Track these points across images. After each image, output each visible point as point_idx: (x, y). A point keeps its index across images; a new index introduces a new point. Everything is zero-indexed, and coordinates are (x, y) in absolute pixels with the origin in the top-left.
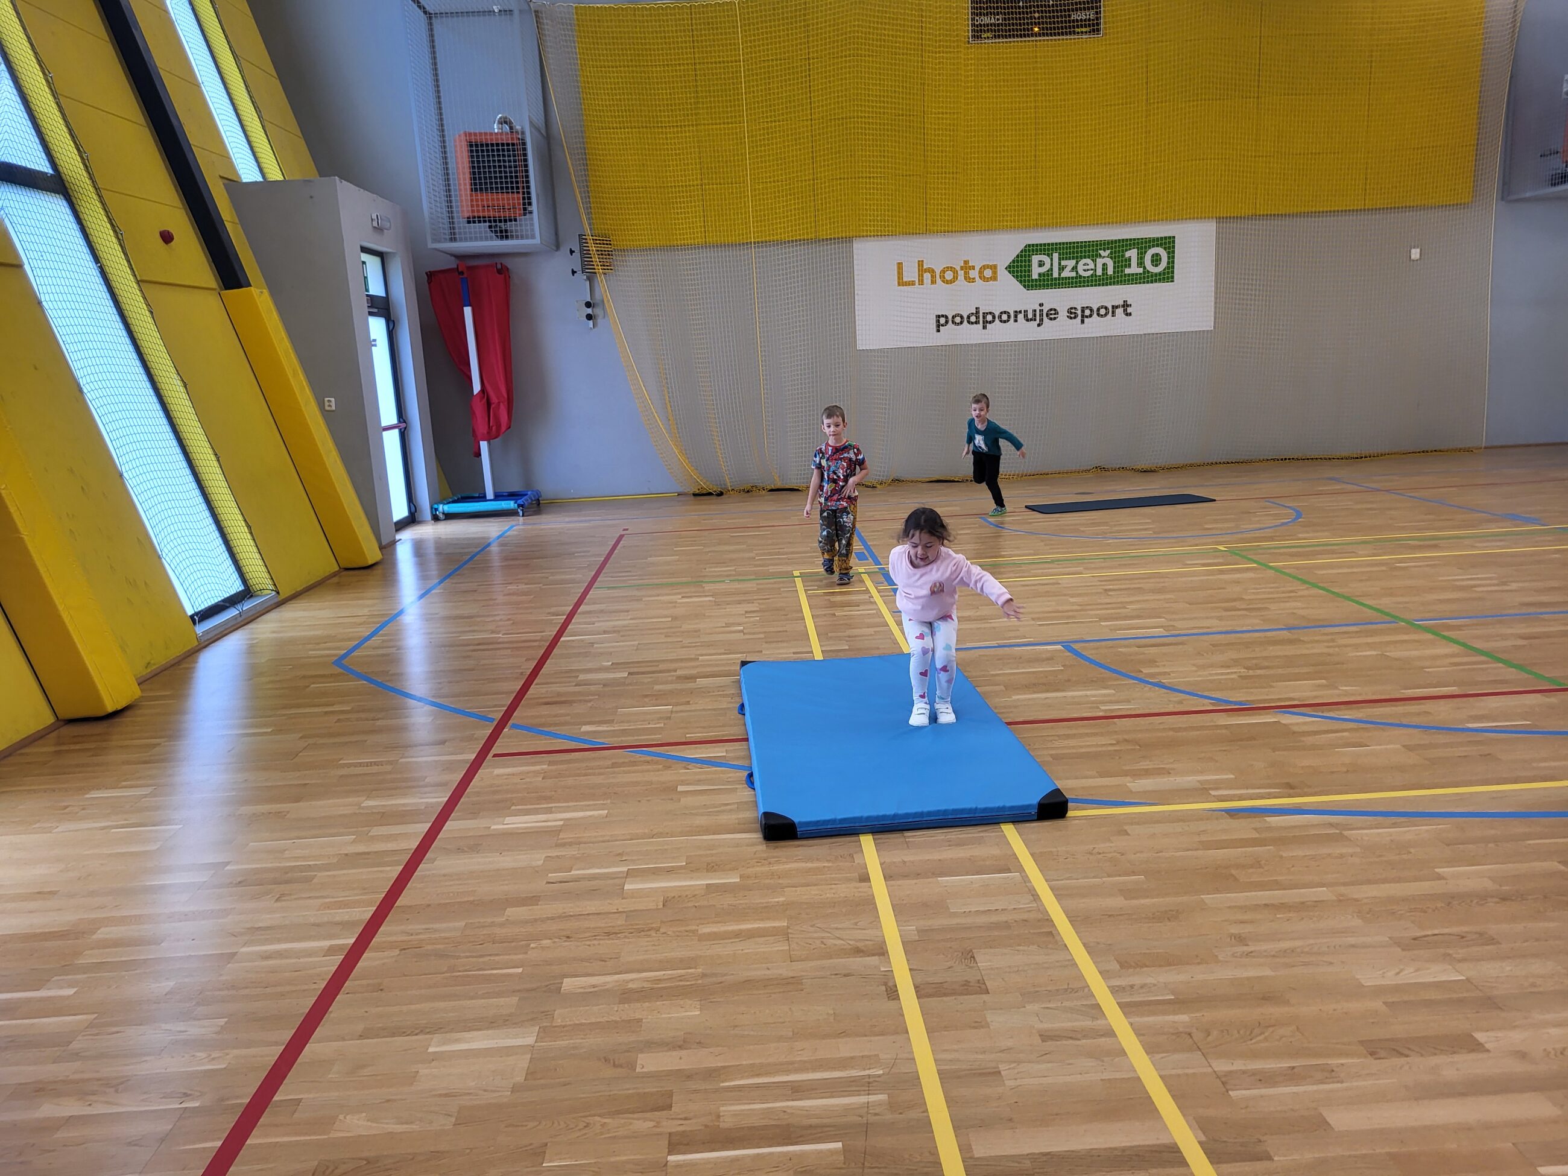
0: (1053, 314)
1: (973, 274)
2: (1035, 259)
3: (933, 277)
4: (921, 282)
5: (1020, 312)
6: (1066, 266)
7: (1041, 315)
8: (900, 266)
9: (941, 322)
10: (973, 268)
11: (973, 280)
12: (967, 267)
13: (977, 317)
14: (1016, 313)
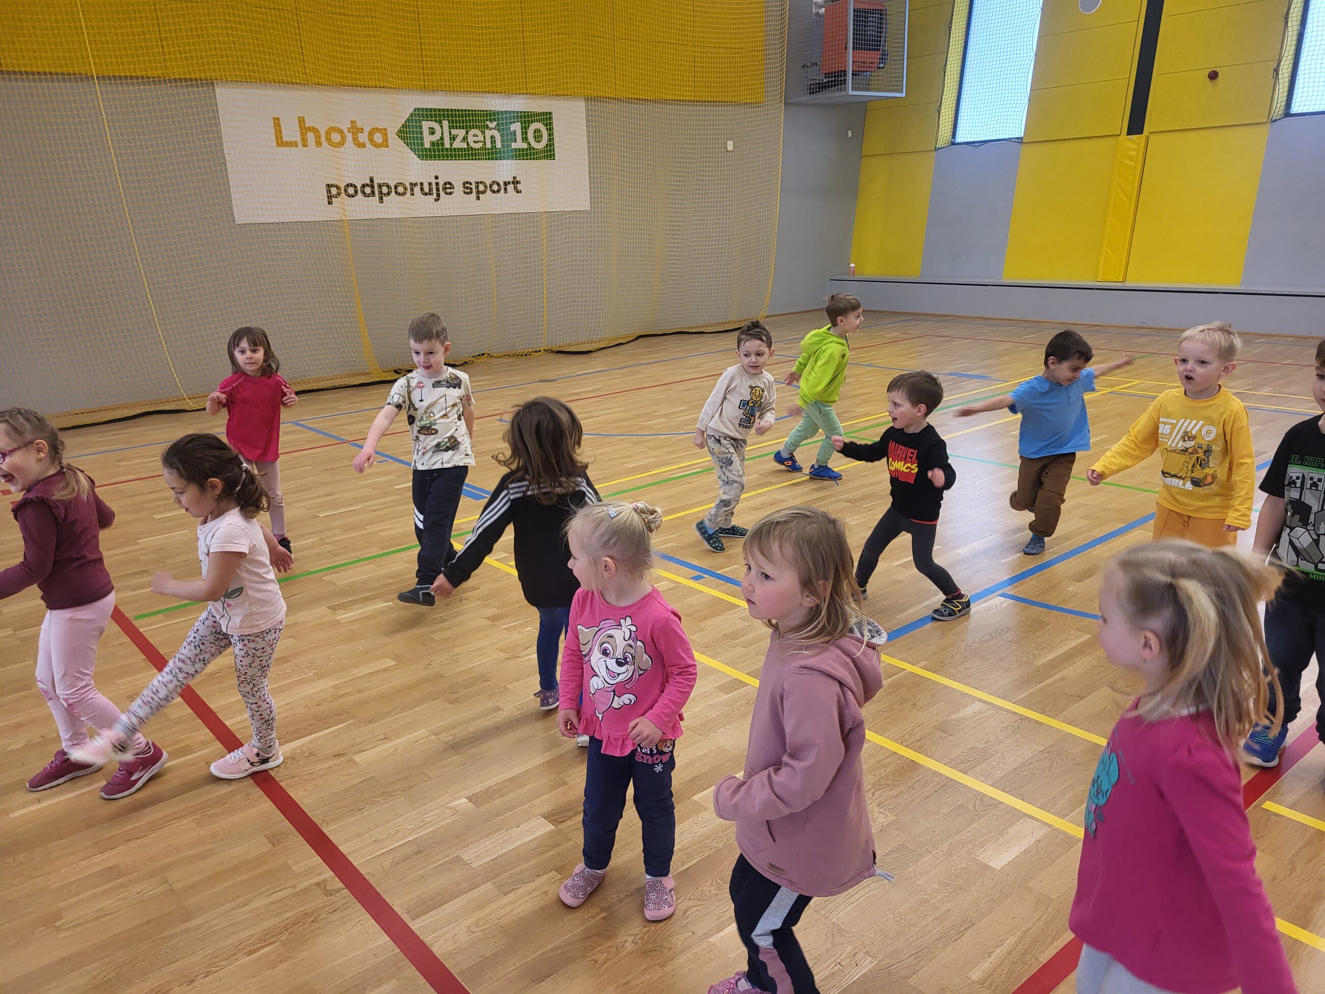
0: (448, 187)
2: (426, 125)
3: (318, 137)
4: (305, 145)
5: (416, 184)
7: (438, 190)
8: (277, 121)
9: (332, 192)
10: (362, 130)
11: (362, 145)
12: (355, 129)
13: (372, 187)
14: (413, 185)
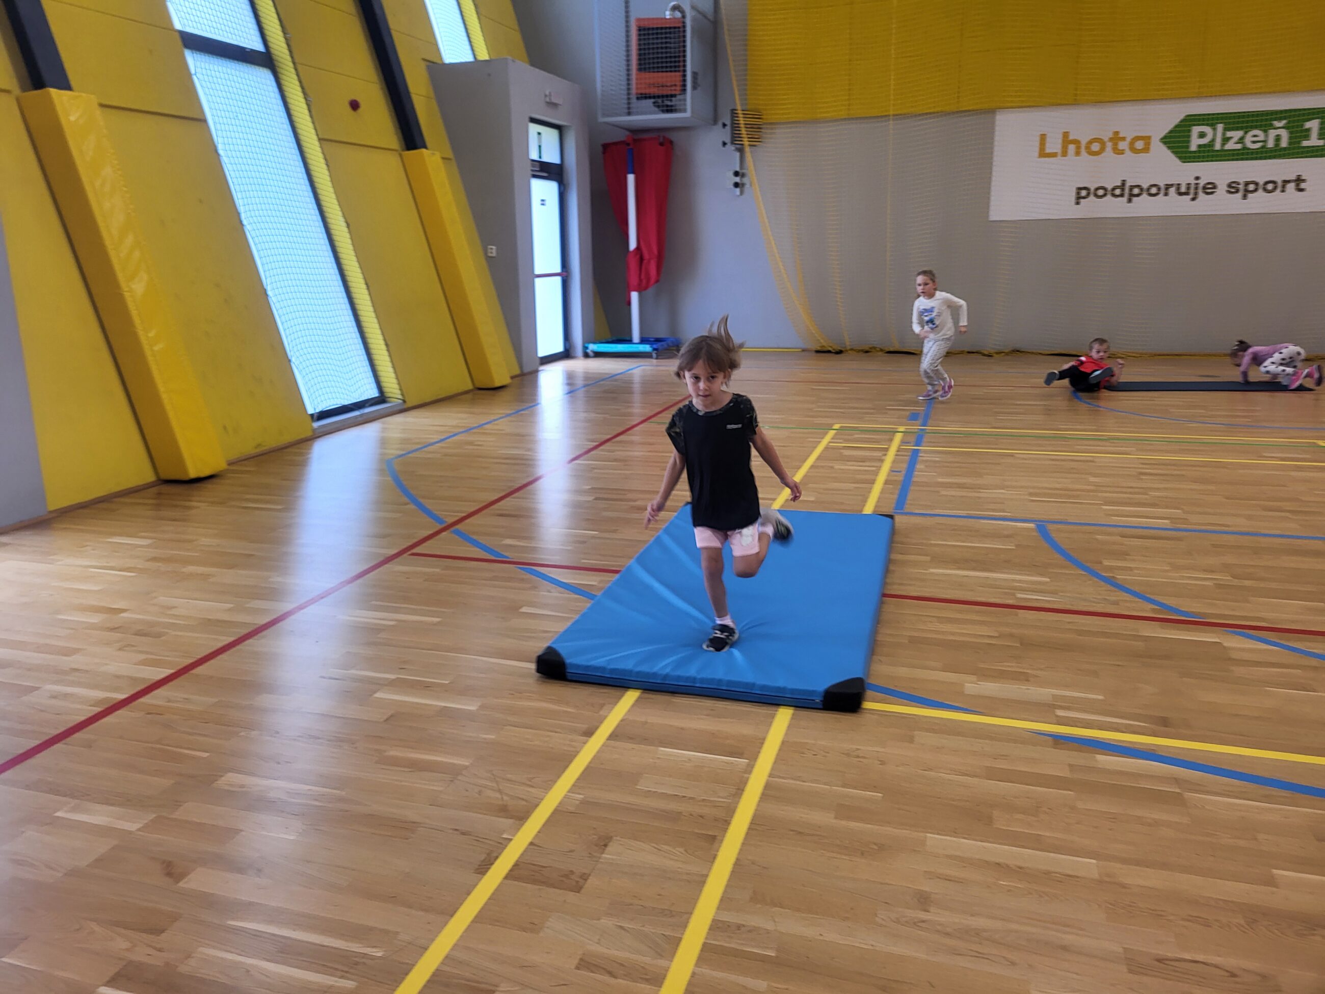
0: (1209, 189)
1: (1122, 145)
2: (1196, 130)
3: (1078, 149)
4: (1065, 153)
5: (1172, 185)
6: (1231, 138)
7: (1196, 188)
8: (1043, 137)
9: (1082, 194)
10: (1124, 139)
11: (1121, 152)
12: (1116, 138)
13: (1123, 190)
14: (1168, 187)
